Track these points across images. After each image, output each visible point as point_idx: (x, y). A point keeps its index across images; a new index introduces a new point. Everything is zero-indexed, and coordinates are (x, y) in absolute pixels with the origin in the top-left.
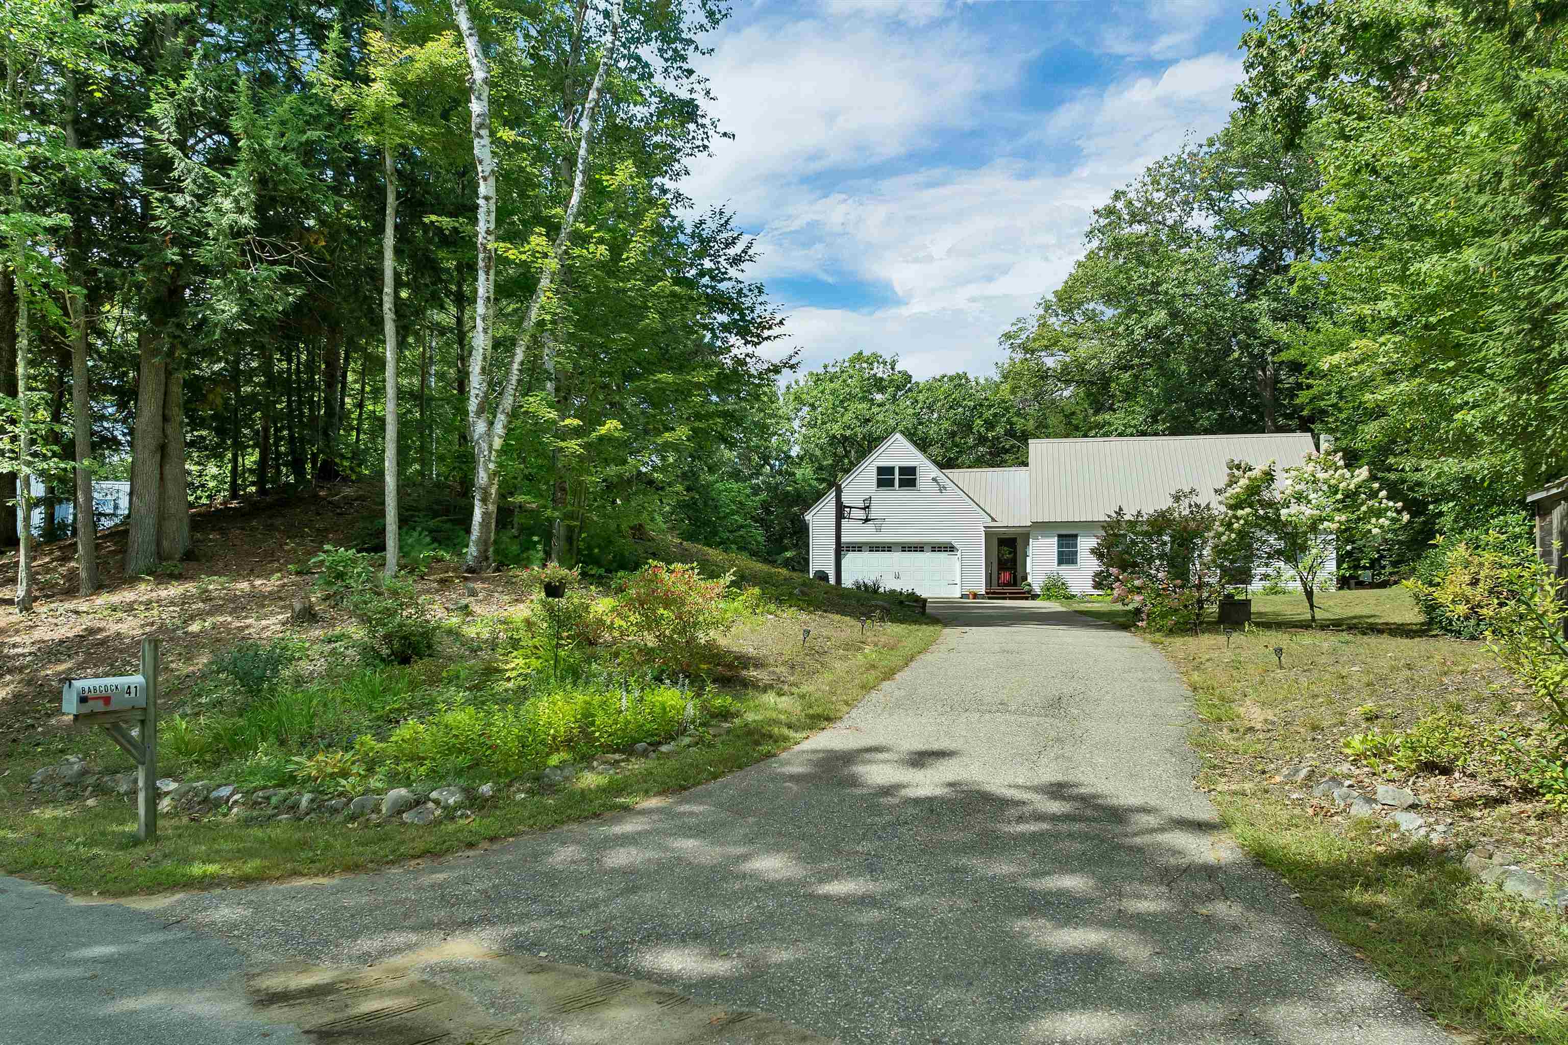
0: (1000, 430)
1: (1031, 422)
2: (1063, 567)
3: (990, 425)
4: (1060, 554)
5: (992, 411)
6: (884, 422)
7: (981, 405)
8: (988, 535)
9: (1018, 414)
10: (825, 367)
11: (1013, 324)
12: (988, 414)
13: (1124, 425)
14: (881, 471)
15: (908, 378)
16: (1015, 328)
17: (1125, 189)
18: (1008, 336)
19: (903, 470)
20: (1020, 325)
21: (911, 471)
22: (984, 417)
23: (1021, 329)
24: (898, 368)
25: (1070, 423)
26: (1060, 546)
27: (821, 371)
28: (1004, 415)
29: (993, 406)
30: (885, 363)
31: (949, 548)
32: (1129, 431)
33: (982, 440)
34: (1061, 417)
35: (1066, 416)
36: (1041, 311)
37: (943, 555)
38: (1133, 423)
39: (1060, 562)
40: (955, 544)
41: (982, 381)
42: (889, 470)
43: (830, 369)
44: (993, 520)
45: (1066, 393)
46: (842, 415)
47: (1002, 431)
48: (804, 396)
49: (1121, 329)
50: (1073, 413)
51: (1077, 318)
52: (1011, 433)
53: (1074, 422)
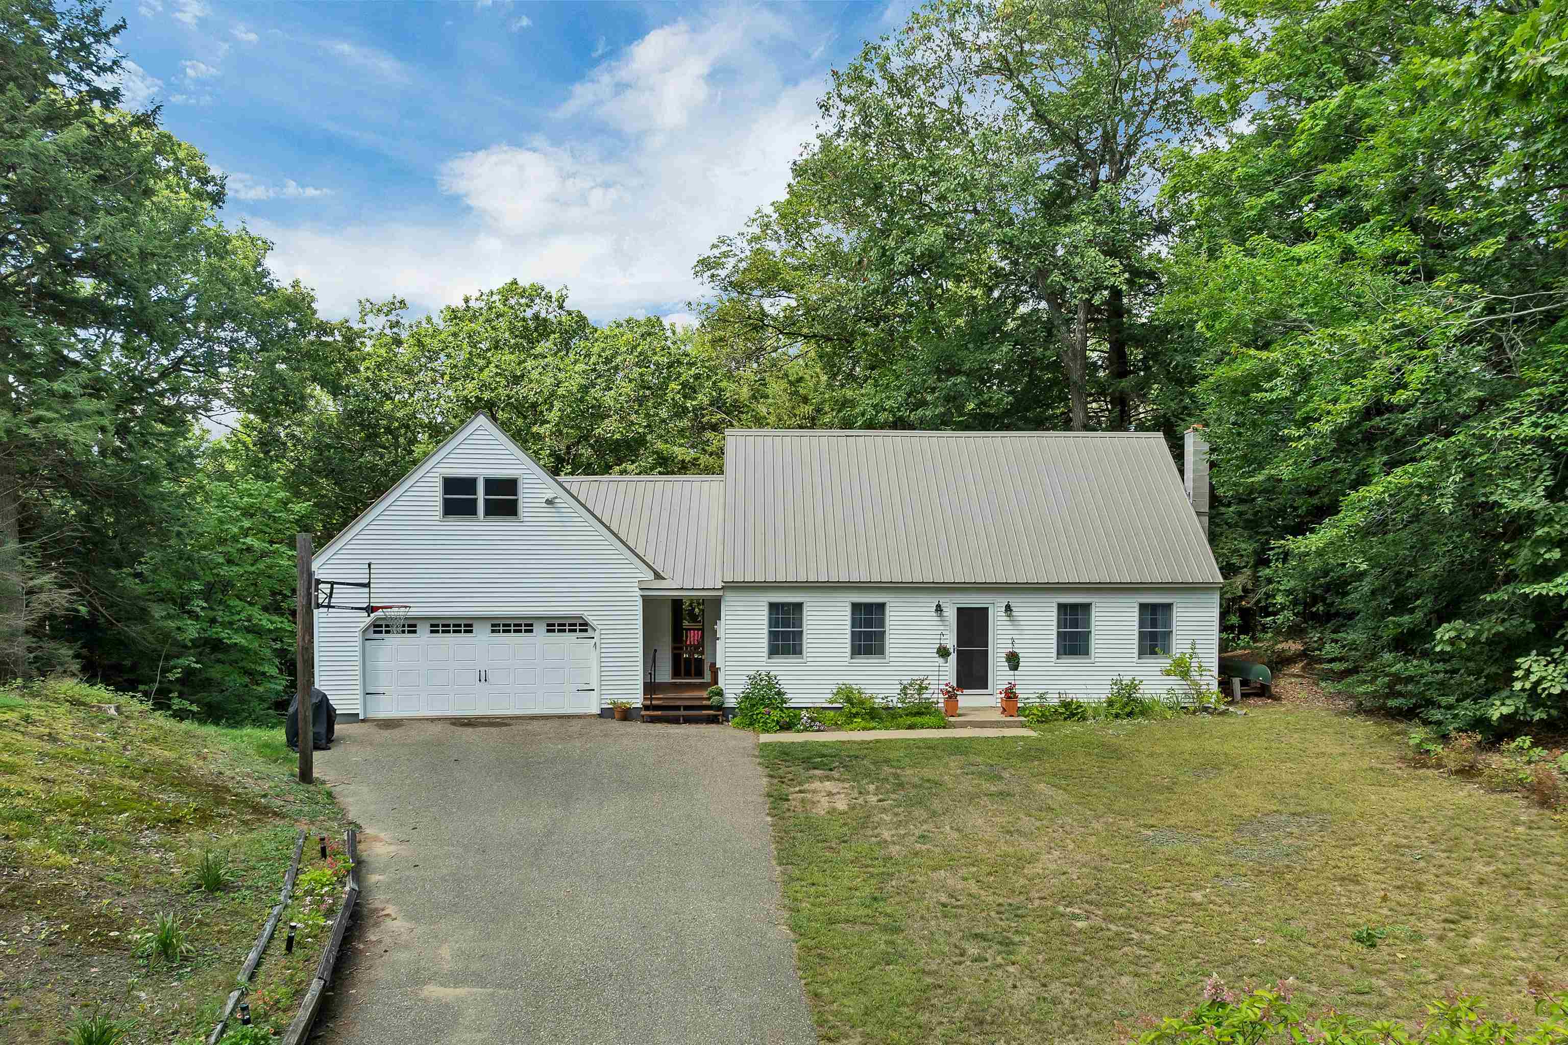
0: (702, 398)
1: (745, 389)
2: (778, 660)
3: (689, 390)
4: (773, 636)
5: (693, 371)
6: (538, 382)
7: (679, 362)
8: (650, 604)
9: (729, 376)
10: (467, 300)
11: (714, 246)
12: (687, 374)
13: (874, 406)
14: (452, 485)
15: (582, 321)
16: (716, 252)
17: (879, 42)
18: (706, 264)
19: (493, 485)
20: (724, 248)
21: (509, 486)
22: (683, 378)
23: (726, 255)
24: (567, 305)
25: (796, 393)
26: (773, 623)
27: (461, 305)
28: (709, 377)
29: (694, 364)
30: (549, 298)
31: (578, 626)
32: (882, 417)
33: (680, 412)
34: (784, 384)
35: (791, 383)
36: (756, 230)
37: (569, 639)
38: (888, 404)
39: (774, 651)
40: (590, 619)
41: (679, 330)
42: (468, 484)
43: (472, 304)
44: (658, 576)
45: (793, 351)
46: (481, 370)
47: (706, 401)
48: (427, 341)
49: (874, 253)
50: (800, 380)
51: (807, 245)
52: (717, 403)
53: (801, 391)
